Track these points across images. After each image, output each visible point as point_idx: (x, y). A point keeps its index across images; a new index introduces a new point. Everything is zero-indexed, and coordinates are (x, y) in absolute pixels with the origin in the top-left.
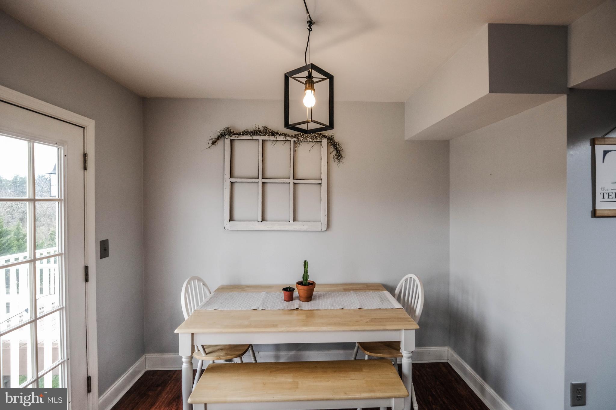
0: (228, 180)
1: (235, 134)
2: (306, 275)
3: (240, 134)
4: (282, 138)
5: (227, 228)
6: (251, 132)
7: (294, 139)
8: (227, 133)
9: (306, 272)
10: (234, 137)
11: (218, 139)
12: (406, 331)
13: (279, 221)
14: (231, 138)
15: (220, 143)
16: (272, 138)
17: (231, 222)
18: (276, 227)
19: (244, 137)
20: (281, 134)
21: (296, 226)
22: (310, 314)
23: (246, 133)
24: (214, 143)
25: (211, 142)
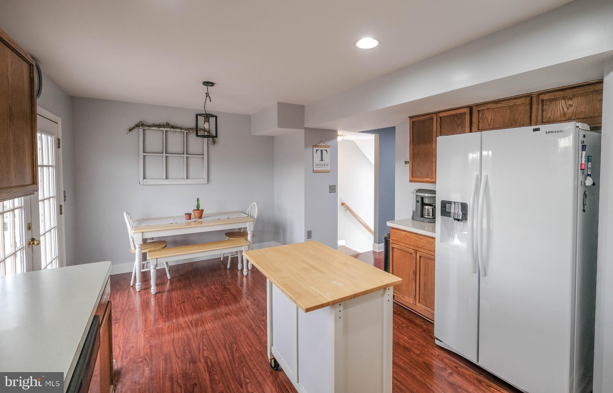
0: (142, 154)
1: (146, 126)
2: (198, 206)
3: (149, 126)
4: (179, 130)
5: (141, 183)
6: (158, 125)
7: (187, 131)
8: (141, 125)
9: (198, 204)
10: (146, 128)
11: (134, 128)
12: (250, 222)
13: (177, 179)
14: (144, 128)
15: (135, 131)
16: (172, 130)
17: (144, 180)
18: (176, 182)
19: (154, 128)
20: (178, 128)
21: (188, 182)
22: (201, 223)
23: (154, 126)
24: (130, 130)
25: (128, 130)
